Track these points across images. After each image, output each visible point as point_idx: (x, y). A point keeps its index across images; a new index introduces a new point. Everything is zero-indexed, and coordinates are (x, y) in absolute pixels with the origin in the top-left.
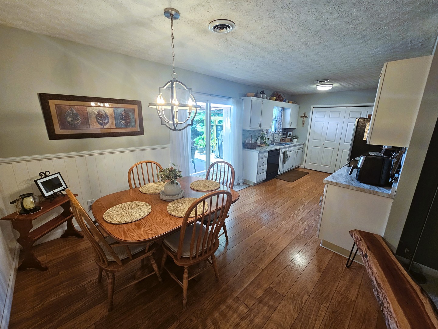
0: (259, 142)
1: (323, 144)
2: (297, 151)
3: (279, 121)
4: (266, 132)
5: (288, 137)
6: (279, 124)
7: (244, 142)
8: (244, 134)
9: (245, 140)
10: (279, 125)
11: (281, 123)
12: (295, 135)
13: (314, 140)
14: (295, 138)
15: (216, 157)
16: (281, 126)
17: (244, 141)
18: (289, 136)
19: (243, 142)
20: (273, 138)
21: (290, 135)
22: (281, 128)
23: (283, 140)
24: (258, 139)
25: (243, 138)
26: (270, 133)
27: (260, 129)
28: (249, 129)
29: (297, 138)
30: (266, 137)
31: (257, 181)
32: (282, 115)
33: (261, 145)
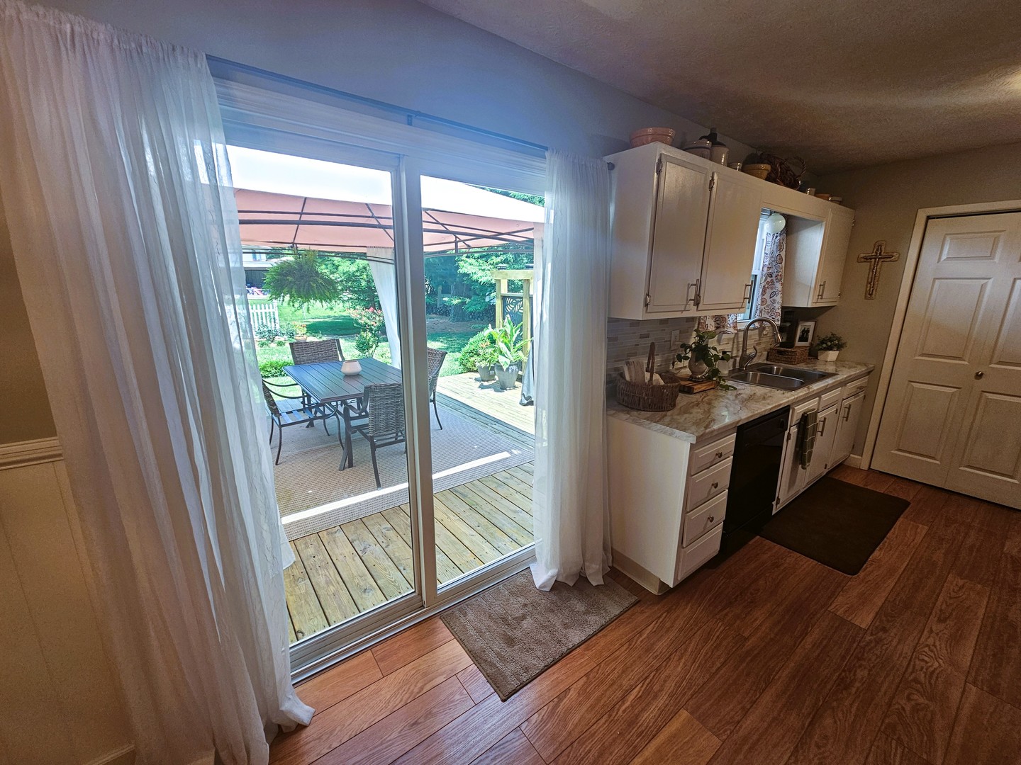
0: (683, 369)
1: (979, 376)
2: (846, 403)
3: (769, 279)
4: (713, 323)
5: (798, 344)
6: (769, 292)
7: (614, 374)
8: (616, 339)
9: (619, 365)
10: (767, 296)
11: (778, 286)
12: (830, 335)
13: (923, 355)
14: (830, 348)
15: (526, 402)
16: (778, 298)
17: (616, 369)
18: (803, 339)
19: (608, 375)
20: (744, 349)
21: (805, 332)
22: (778, 306)
23: (780, 352)
24: (680, 359)
25: (608, 358)
26: (731, 330)
27: (692, 312)
28: (638, 314)
29: (839, 347)
30: (716, 346)
31: (675, 579)
32: (783, 254)
33: (697, 388)
